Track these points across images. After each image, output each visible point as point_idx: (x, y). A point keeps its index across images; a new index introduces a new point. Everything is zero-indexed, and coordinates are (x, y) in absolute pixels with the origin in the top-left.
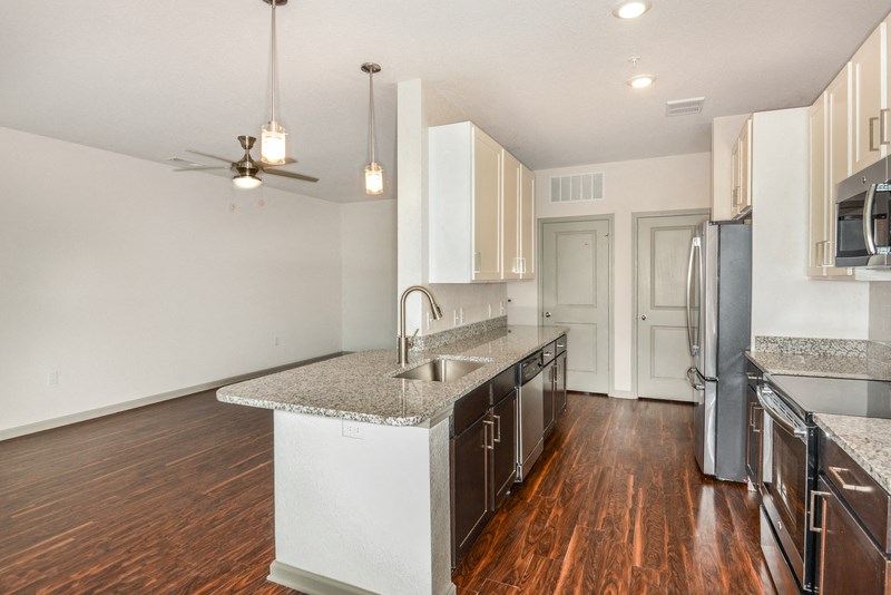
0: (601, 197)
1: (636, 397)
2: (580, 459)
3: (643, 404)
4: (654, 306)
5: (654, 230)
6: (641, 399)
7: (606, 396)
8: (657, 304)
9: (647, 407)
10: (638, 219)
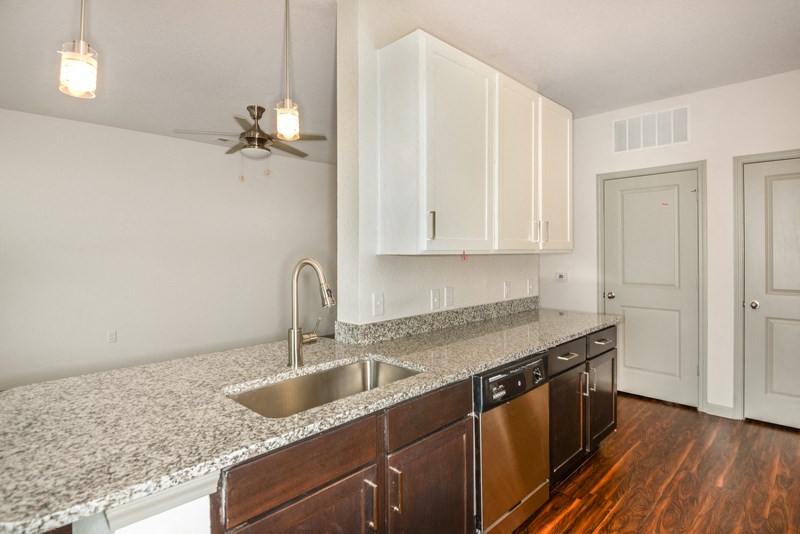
0: (685, 139)
1: (739, 416)
2: (610, 522)
3: (752, 428)
4: (770, 288)
5: (769, 181)
6: (749, 421)
7: (694, 409)
8: (775, 287)
9: (756, 436)
10: (743, 165)
